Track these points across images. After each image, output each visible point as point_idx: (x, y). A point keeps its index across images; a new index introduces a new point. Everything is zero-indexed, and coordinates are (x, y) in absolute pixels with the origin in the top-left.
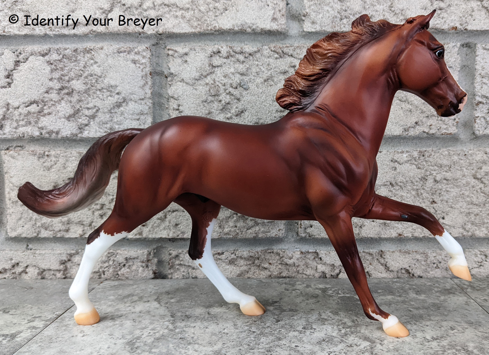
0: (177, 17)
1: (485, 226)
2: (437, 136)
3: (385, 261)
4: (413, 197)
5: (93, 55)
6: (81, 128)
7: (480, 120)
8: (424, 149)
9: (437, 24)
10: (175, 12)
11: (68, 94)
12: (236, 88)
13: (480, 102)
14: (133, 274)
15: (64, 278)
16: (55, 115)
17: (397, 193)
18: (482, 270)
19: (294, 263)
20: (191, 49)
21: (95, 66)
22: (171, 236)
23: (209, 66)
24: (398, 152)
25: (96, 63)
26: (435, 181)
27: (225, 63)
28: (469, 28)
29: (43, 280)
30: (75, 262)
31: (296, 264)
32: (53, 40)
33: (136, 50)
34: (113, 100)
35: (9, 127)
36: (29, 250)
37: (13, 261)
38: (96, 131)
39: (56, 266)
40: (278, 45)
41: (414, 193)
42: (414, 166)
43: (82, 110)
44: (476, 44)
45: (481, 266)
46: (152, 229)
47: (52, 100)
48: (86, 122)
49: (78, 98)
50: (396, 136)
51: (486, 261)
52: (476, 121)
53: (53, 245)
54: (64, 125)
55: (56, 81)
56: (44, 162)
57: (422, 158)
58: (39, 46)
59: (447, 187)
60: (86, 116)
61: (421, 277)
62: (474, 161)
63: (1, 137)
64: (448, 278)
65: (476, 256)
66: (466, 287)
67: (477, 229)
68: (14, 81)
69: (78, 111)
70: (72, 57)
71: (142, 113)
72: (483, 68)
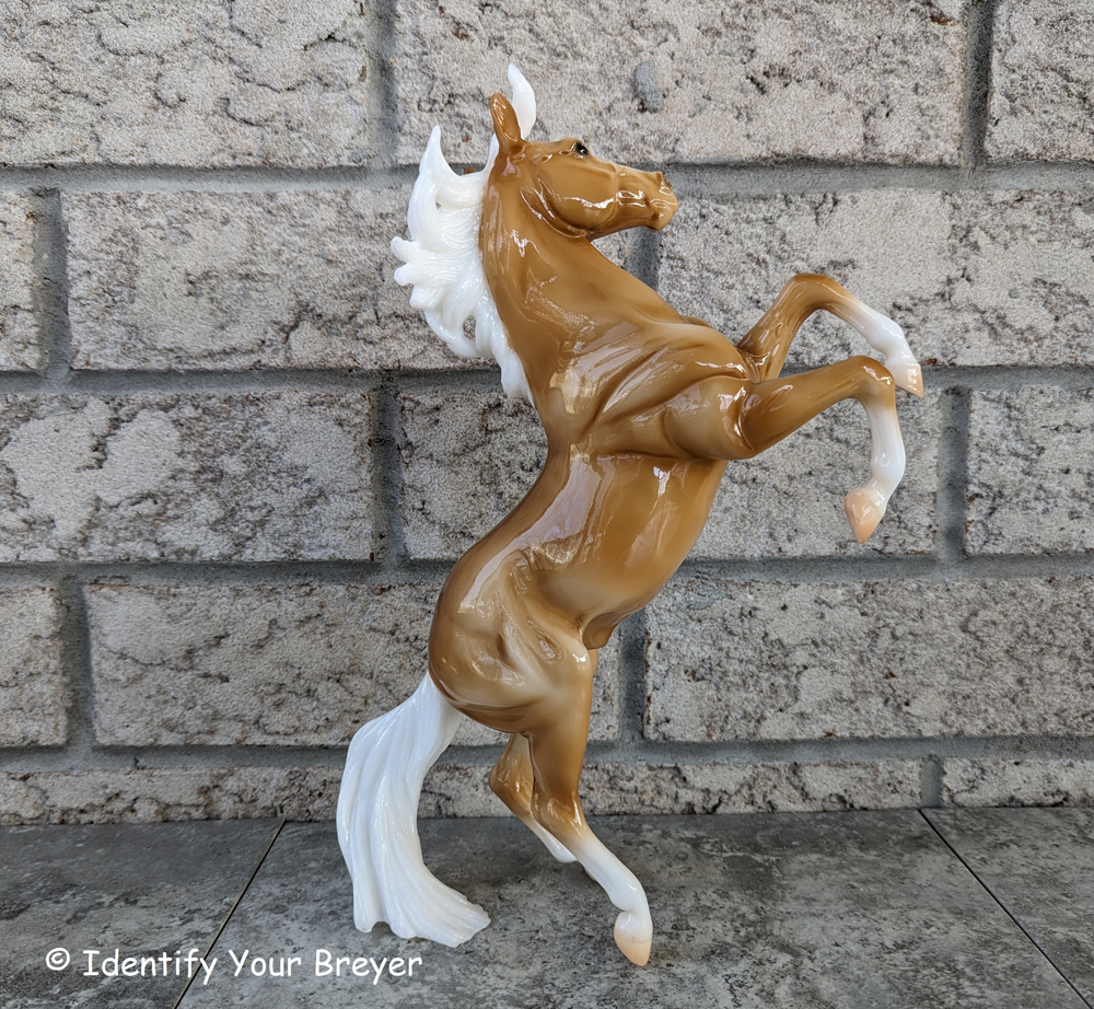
0: (419, 338)
1: (981, 716)
2: (897, 555)
3: (800, 781)
4: (852, 667)
5: (262, 410)
6: (240, 545)
7: (975, 527)
8: (874, 580)
10: (415, 330)
11: (211, 480)
12: (531, 470)
13: (977, 495)
15: (208, 819)
16: (189, 520)
17: (825, 658)
18: (975, 796)
19: (636, 788)
20: (447, 400)
21: (265, 429)
23: (481, 430)
24: (827, 586)
26: (894, 636)
27: (510, 425)
28: (960, 361)
29: (166, 825)
30: (228, 791)
31: (640, 790)
32: (182, 380)
33: (343, 400)
34: (299, 494)
35: (98, 542)
36: (138, 769)
37: (108, 791)
38: (267, 551)
39: (191, 798)
41: (854, 658)
42: (857, 611)
43: (240, 510)
44: (970, 390)
45: (973, 787)
47: (182, 492)
48: (248, 533)
49: (232, 487)
50: (824, 557)
51: (983, 779)
52: (970, 528)
53: (186, 758)
54: (205, 538)
55: (190, 456)
56: (168, 608)
57: (870, 596)
58: (155, 391)
59: (915, 648)
60: (248, 521)
61: (866, 810)
62: (964, 601)
63: (82, 559)
64: (913, 809)
65: (965, 770)
66: (948, 829)
67: (968, 722)
68: (109, 456)
69: (232, 512)
70: (220, 413)
71: (354, 517)
72: (983, 434)
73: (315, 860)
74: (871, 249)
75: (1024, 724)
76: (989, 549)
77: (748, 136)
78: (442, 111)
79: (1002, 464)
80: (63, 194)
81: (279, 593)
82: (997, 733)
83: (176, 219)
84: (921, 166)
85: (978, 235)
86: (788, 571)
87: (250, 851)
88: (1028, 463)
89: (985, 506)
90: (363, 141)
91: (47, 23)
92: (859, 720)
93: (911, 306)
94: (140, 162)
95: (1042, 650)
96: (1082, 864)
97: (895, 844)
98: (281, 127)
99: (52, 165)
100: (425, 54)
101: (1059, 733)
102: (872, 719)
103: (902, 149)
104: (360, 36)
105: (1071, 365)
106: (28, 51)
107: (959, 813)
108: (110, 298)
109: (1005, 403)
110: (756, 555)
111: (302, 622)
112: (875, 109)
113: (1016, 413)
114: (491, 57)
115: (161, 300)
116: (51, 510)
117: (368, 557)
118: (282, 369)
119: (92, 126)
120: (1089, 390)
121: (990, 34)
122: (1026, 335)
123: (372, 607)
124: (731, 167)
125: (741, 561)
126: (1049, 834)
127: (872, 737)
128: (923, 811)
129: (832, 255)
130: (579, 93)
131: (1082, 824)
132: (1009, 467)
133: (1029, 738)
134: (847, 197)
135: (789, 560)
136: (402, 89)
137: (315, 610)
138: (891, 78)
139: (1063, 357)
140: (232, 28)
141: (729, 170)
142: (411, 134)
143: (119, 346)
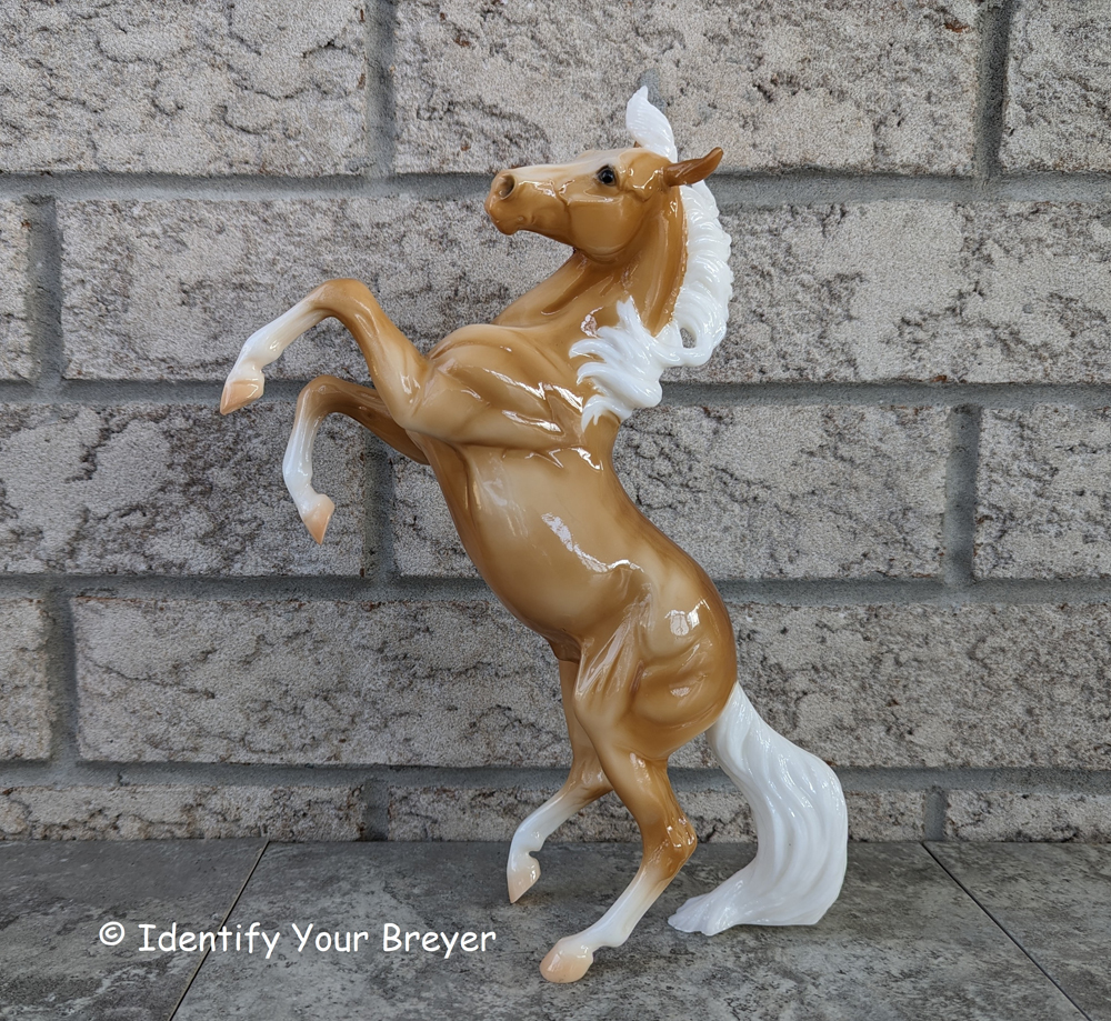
1: (988, 747)
2: (902, 578)
4: (854, 693)
5: (254, 421)
6: (229, 559)
7: (984, 550)
8: (878, 604)
9: (910, 370)
11: (201, 493)
13: (987, 517)
14: (321, 831)
16: (178, 533)
17: (825, 684)
18: (980, 829)
21: (256, 441)
22: (395, 760)
24: (829, 609)
26: (898, 663)
28: (970, 378)
29: (149, 843)
30: (211, 809)
32: (173, 391)
35: (86, 554)
36: (122, 785)
38: (257, 565)
39: (174, 816)
41: (855, 684)
42: (859, 636)
43: (230, 523)
44: (981, 408)
45: (979, 820)
46: (358, 748)
47: (171, 504)
48: (237, 547)
49: (222, 500)
50: (826, 579)
51: (989, 813)
52: (978, 552)
53: (169, 775)
54: (194, 551)
55: (179, 468)
56: (154, 622)
57: (874, 620)
58: (148, 401)
59: (919, 675)
60: (238, 535)
61: (865, 841)
62: (971, 627)
63: (69, 571)
64: (915, 842)
65: (970, 803)
66: (953, 862)
67: (974, 753)
68: (99, 467)
69: (221, 526)
70: (212, 424)
71: (345, 531)
72: (993, 454)
73: (302, 879)
74: (879, 261)
75: (1032, 755)
76: (998, 573)
77: (754, 146)
78: (441, 119)
79: (1013, 486)
80: (58, 202)
81: (267, 608)
82: (1005, 765)
83: (171, 228)
84: (933, 176)
85: (991, 248)
86: (788, 593)
87: (235, 869)
88: (1041, 484)
89: (995, 528)
90: (360, 150)
91: (45, 29)
92: (860, 749)
93: (920, 321)
94: (136, 169)
95: (1053, 679)
96: (1094, 899)
97: (898, 876)
98: (278, 135)
99: (48, 173)
100: (426, 61)
101: (1070, 766)
102: (874, 748)
103: (913, 159)
104: (359, 43)
105: (1087, 383)
106: (27, 57)
107: (964, 846)
108: (104, 307)
109: (1018, 421)
110: (755, 577)
111: (290, 639)
112: (886, 118)
113: (1029, 432)
114: (492, 64)
115: (155, 309)
116: (39, 521)
117: (358, 573)
118: (275, 381)
119: (89, 133)
120: (1105, 410)
121: (1006, 41)
122: (1040, 351)
123: (361, 624)
124: (736, 178)
125: (740, 583)
126: (1059, 869)
127: (873, 767)
128: (926, 844)
129: (839, 268)
130: (581, 101)
131: (1094, 860)
132: (1021, 489)
133: (1038, 770)
134: (855, 208)
135: (790, 581)
136: (401, 97)
137: (305, 626)
138: (902, 86)
139: (1079, 376)
140: (231, 35)
141: (734, 181)
142: (409, 142)
143: (111, 356)
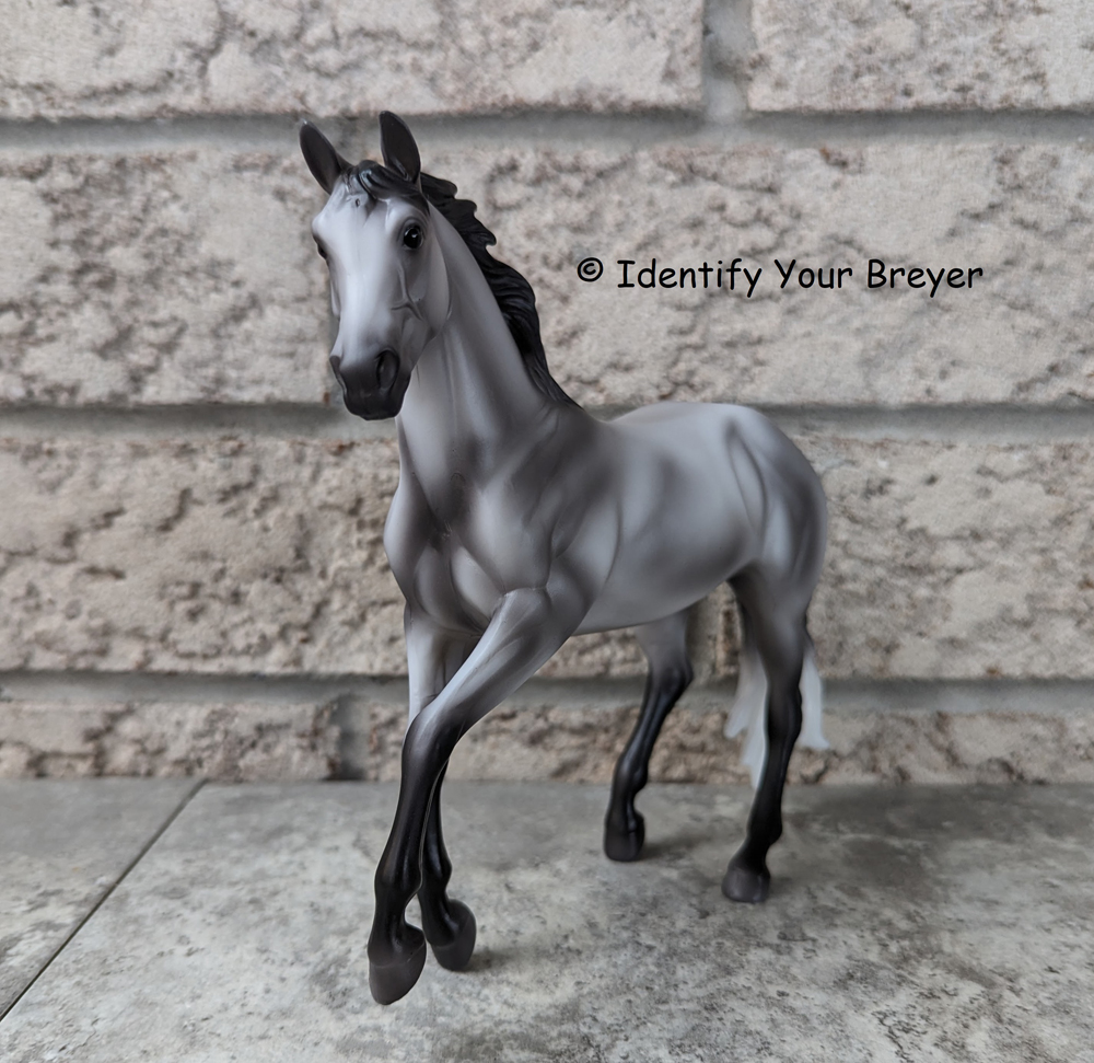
0: (398, 68)
3: (947, 739)
5: (169, 177)
6: (136, 379)
8: (1067, 440)
10: (393, 57)
11: (99, 285)
15: (99, 775)
16: (68, 342)
21: (174, 209)
22: (378, 668)
23: (486, 208)
24: (996, 448)
25: (176, 197)
27: (529, 199)
30: (126, 734)
32: (55, 134)
33: (286, 163)
34: (223, 303)
36: (3, 700)
38: (178, 387)
39: (73, 744)
40: (678, 147)
43: (141, 329)
46: (327, 651)
47: (57, 302)
48: (149, 361)
49: (129, 295)
50: (995, 404)
53: (68, 688)
54: (91, 369)
55: (67, 248)
56: (40, 471)
57: (1061, 464)
58: (19, 150)
61: (1043, 784)
69: (128, 332)
86: (939, 425)
87: (147, 816)
110: (892, 401)
111: (225, 495)
117: (319, 398)
118: (199, 115)
123: (327, 473)
127: (1055, 677)
135: (942, 407)
